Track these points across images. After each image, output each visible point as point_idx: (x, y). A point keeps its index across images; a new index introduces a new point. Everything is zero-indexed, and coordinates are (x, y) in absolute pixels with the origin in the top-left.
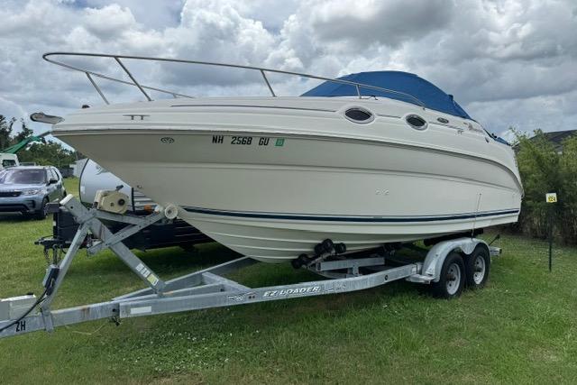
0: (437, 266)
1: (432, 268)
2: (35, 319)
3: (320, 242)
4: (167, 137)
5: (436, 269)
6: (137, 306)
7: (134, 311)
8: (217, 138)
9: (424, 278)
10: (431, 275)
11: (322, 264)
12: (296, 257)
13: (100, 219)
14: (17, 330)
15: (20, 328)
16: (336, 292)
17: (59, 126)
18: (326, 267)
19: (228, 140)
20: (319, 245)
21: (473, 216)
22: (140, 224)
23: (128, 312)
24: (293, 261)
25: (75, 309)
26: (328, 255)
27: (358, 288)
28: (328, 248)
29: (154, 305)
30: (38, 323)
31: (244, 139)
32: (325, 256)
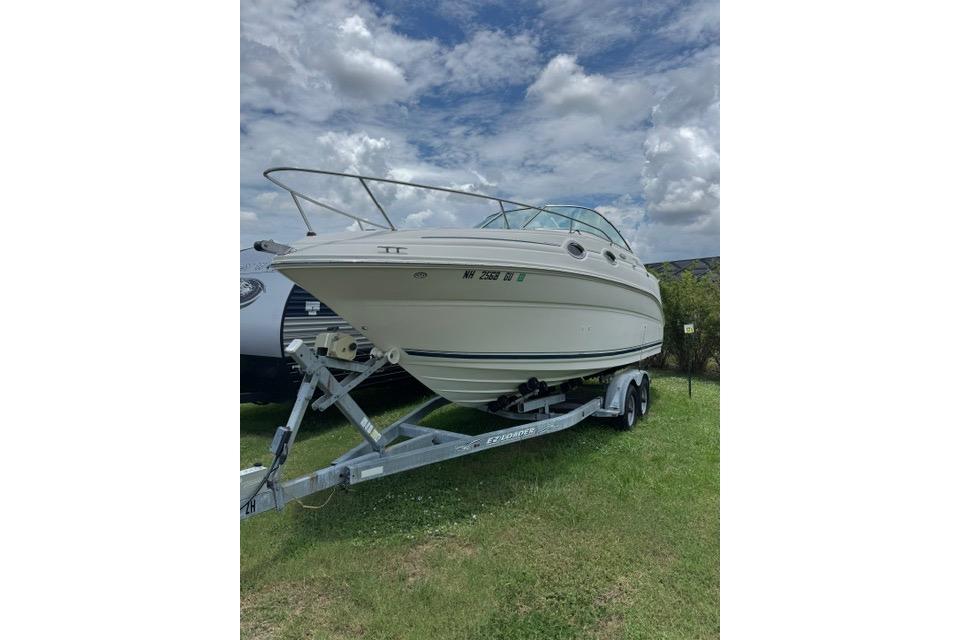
0: (621, 398)
1: (616, 402)
2: (265, 497)
3: (525, 381)
4: (422, 271)
5: (621, 402)
6: (368, 467)
7: (367, 474)
8: (469, 272)
9: (610, 412)
10: (615, 409)
11: (525, 404)
12: (495, 400)
13: (330, 369)
14: (247, 513)
15: (249, 510)
16: (548, 432)
17: (288, 258)
18: (529, 407)
19: (478, 274)
20: (524, 384)
21: (639, 349)
22: (365, 371)
23: (359, 476)
24: (490, 405)
25: (304, 479)
26: (531, 394)
27: (566, 427)
28: (534, 387)
29: (386, 465)
30: (269, 501)
31: (491, 273)
32: (527, 396)
